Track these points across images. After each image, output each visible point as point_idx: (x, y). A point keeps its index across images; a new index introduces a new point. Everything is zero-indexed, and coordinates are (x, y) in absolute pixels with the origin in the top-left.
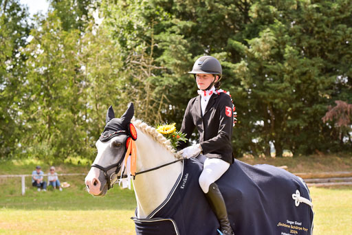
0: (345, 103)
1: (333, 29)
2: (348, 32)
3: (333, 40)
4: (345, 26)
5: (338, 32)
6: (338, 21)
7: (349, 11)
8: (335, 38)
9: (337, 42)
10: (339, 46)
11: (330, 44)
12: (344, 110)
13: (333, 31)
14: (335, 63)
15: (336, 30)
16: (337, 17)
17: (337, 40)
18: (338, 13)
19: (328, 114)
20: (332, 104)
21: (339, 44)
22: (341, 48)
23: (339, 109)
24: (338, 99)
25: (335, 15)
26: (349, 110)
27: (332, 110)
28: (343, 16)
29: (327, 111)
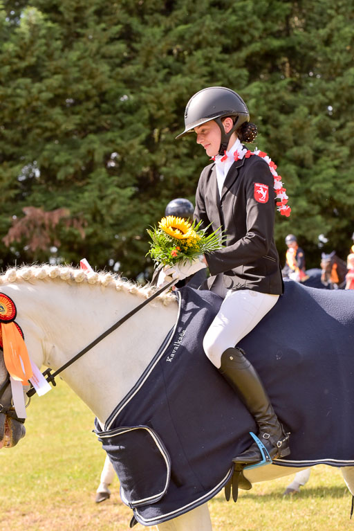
0: (39, 211)
1: (9, 87)
2: (34, 90)
3: (11, 106)
4: (28, 81)
5: (18, 91)
6: (15, 73)
7: (32, 55)
8: (14, 103)
9: (18, 110)
10: (22, 116)
11: (6, 112)
12: (39, 223)
13: (9, 91)
14: (17, 144)
15: (15, 89)
16: (15, 67)
17: (18, 105)
18: (16, 60)
19: (12, 232)
20: (17, 215)
21: (22, 111)
22: (25, 118)
23: (30, 221)
24: (27, 205)
25: (10, 64)
26: (47, 222)
27: (19, 224)
28: (23, 64)
29: (10, 226)
